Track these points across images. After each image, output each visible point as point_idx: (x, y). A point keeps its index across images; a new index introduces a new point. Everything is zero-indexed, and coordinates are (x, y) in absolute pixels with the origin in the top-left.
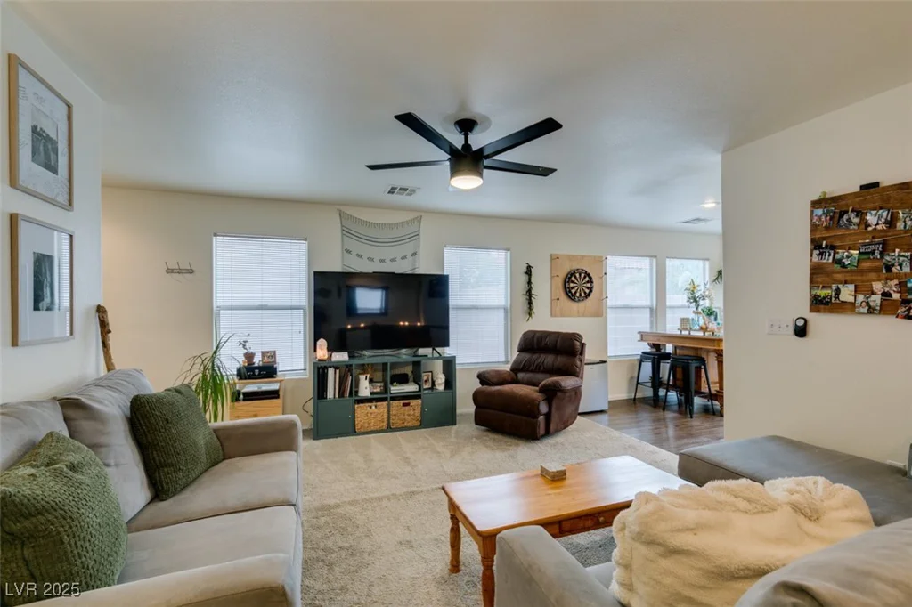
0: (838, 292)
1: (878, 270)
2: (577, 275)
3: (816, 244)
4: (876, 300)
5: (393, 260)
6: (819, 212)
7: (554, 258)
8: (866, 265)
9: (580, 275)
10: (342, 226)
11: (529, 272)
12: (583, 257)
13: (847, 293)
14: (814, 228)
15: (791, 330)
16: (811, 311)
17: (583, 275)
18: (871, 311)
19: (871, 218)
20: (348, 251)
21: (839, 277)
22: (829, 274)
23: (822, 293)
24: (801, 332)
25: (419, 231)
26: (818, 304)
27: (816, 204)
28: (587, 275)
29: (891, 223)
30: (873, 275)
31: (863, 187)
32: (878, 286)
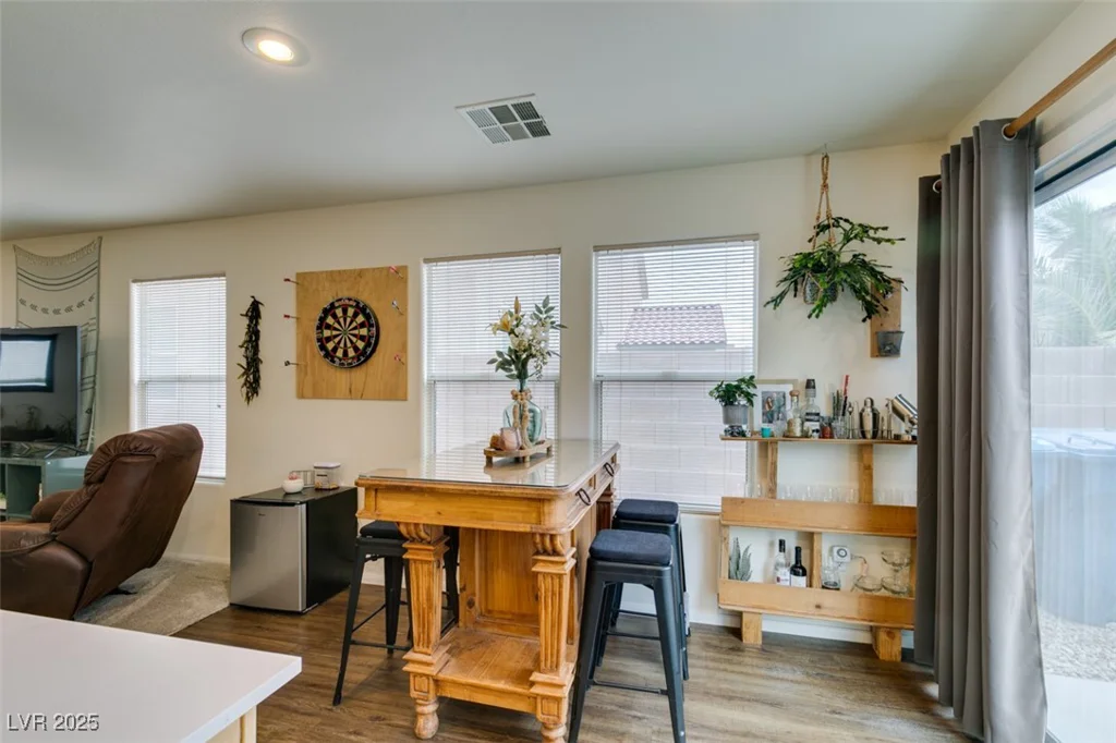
2: (339, 312)
5: (69, 309)
7: (304, 282)
9: (345, 311)
10: (18, 268)
11: (254, 312)
12: (361, 273)
17: (351, 311)
20: (23, 302)
25: (99, 261)
28: (361, 309)
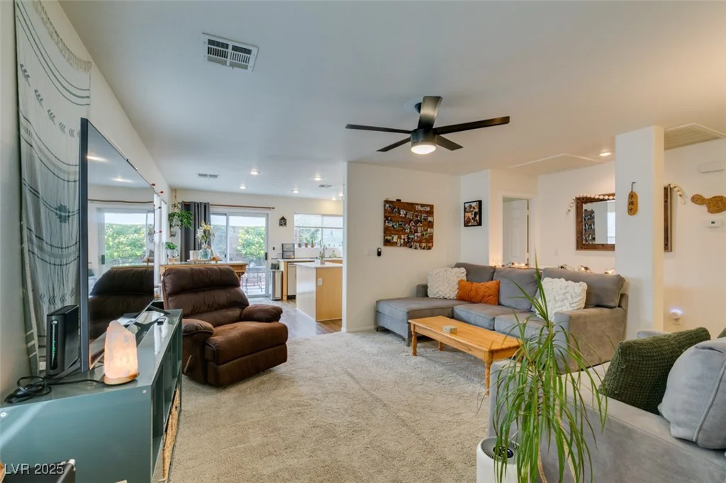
0: (393, 238)
1: (402, 231)
3: (386, 218)
4: (402, 241)
6: (387, 205)
8: (400, 229)
13: (395, 239)
14: (385, 211)
15: (376, 253)
16: (384, 245)
18: (401, 246)
19: (402, 213)
21: (393, 232)
22: (390, 231)
23: (389, 238)
24: (379, 254)
26: (387, 242)
27: (386, 202)
29: (406, 215)
30: (401, 233)
31: (397, 200)
32: (402, 236)
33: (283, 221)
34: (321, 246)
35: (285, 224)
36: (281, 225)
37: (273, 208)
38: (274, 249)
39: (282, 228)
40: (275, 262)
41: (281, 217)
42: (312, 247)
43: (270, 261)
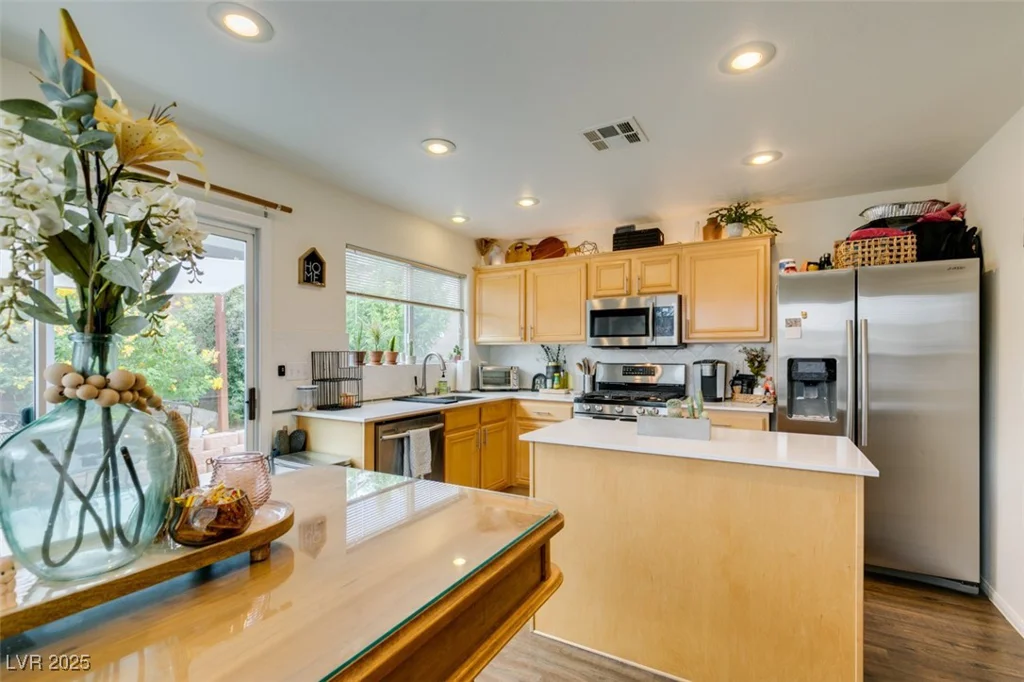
33: (313, 268)
34: (413, 359)
35: (321, 279)
36: (307, 280)
37: (289, 210)
38: (282, 371)
39: (310, 292)
40: (287, 422)
41: (304, 251)
42: (393, 362)
43: (270, 424)
